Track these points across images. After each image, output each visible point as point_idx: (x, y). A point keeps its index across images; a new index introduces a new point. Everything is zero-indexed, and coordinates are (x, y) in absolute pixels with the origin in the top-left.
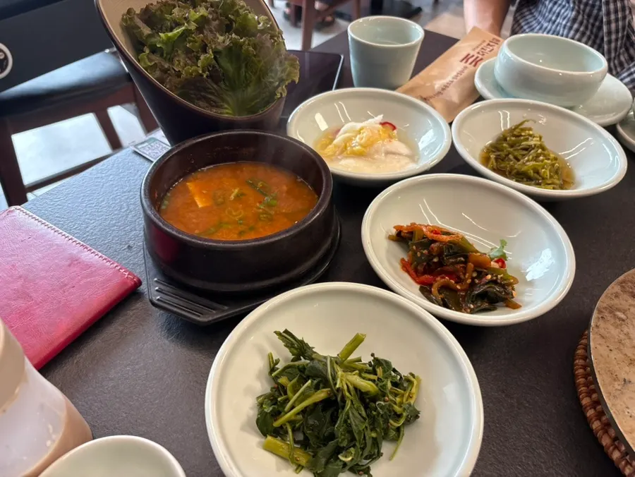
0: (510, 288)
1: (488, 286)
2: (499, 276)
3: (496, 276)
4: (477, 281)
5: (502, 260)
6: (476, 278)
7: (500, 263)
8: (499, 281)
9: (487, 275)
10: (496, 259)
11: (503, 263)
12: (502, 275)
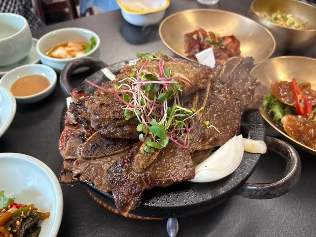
0: (34, 211)
1: (24, 226)
2: (22, 215)
3: (21, 217)
4: (15, 231)
5: (12, 204)
6: (12, 229)
7: (14, 206)
8: (25, 217)
9: (16, 222)
10: (9, 206)
11: (15, 204)
12: (23, 213)
